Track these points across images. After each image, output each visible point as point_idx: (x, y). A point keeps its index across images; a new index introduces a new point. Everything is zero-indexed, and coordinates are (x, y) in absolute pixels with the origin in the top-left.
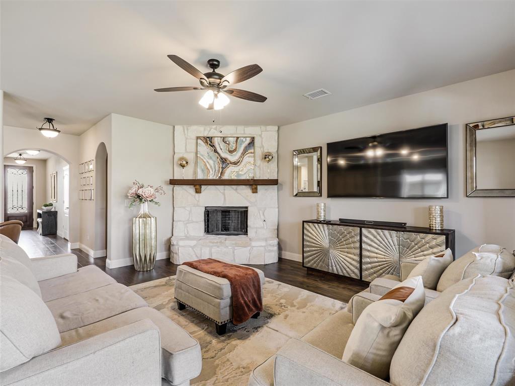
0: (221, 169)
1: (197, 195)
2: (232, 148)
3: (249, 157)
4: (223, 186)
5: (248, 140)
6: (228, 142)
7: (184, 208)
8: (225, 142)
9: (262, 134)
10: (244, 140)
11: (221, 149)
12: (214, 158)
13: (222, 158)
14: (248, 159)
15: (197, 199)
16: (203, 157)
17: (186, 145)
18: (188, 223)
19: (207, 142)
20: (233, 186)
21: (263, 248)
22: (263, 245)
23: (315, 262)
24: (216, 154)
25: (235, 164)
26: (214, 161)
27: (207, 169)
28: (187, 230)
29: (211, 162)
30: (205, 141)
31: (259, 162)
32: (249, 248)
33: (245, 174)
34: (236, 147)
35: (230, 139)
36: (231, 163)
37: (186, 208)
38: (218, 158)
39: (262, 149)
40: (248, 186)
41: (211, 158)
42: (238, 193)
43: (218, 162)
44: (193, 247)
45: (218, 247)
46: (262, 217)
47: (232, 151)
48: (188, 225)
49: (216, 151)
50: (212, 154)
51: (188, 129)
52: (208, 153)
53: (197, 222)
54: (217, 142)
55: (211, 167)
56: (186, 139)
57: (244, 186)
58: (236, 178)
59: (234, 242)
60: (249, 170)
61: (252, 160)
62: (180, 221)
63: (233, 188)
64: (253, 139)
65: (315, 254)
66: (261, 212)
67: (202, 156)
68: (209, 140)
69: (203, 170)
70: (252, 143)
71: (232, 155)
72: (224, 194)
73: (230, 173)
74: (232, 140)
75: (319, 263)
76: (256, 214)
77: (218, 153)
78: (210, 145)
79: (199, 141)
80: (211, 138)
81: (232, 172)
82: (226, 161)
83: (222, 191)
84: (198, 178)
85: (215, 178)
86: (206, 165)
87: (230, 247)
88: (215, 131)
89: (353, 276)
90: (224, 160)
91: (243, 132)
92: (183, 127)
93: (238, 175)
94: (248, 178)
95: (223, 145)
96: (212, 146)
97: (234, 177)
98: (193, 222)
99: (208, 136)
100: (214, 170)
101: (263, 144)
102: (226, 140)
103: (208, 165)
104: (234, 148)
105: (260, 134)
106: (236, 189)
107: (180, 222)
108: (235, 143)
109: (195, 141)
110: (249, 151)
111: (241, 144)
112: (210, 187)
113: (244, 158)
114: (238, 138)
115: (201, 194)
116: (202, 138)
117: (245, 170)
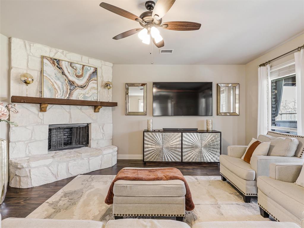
0: (69, 91)
1: (41, 114)
2: (79, 73)
3: (93, 83)
4: (68, 106)
5: (92, 70)
6: (75, 68)
7: (25, 127)
8: (73, 67)
9: (102, 67)
10: (89, 68)
11: (69, 73)
12: (62, 80)
13: (69, 81)
14: (92, 84)
15: (42, 118)
16: (50, 77)
17: (28, 62)
18: (30, 143)
19: (54, 63)
20: (78, 106)
21: (110, 155)
22: (110, 152)
23: (152, 157)
24: (64, 76)
25: (82, 88)
26: (62, 83)
27: (55, 89)
28: (29, 150)
29: (59, 83)
30: (52, 62)
31: (99, 88)
32: (101, 156)
33: (90, 96)
34: (83, 74)
35: (77, 65)
36: (78, 86)
37: (27, 127)
38: (66, 80)
39: (102, 79)
40: (91, 106)
41: (59, 79)
42: (83, 112)
43: (67, 84)
44: (48, 166)
45: (75, 160)
46: (102, 131)
47: (79, 76)
48: (29, 144)
49: (63, 73)
50: (60, 75)
51: (30, 46)
52: (55, 74)
53: (41, 141)
54: (64, 65)
55: (59, 87)
56: (28, 55)
57: (87, 107)
58: (83, 99)
59: (89, 154)
60: (93, 94)
61: (95, 86)
62: (20, 141)
63: (78, 108)
64: (96, 69)
65: (153, 152)
66: (101, 127)
67: (49, 75)
68: (56, 62)
69: (50, 90)
70: (95, 72)
71: (78, 80)
72: (70, 113)
73: (78, 95)
74: (79, 67)
75: (156, 157)
76: (97, 129)
77: (66, 76)
78: (57, 66)
79: (45, 61)
80: (58, 61)
81: (79, 94)
82: (74, 84)
83: (68, 111)
84: (45, 97)
85: (63, 98)
86: (53, 85)
87: (85, 159)
88: (62, 55)
89: (178, 160)
90: (71, 83)
91: (87, 62)
92: (25, 42)
93: (85, 97)
94: (93, 100)
95: (70, 69)
96: (59, 68)
97: (81, 98)
98: (36, 141)
99: (55, 57)
100: (62, 91)
101: (103, 74)
102: (73, 65)
103: (55, 85)
104: (81, 74)
105: (101, 66)
106: (81, 109)
107: (20, 143)
108: (82, 69)
109: (40, 59)
110: (93, 79)
111: (86, 72)
112: (55, 106)
113: (90, 83)
114: (84, 66)
115: (46, 112)
116: (49, 59)
117: (91, 94)
